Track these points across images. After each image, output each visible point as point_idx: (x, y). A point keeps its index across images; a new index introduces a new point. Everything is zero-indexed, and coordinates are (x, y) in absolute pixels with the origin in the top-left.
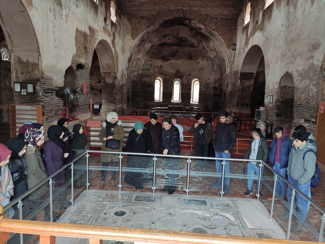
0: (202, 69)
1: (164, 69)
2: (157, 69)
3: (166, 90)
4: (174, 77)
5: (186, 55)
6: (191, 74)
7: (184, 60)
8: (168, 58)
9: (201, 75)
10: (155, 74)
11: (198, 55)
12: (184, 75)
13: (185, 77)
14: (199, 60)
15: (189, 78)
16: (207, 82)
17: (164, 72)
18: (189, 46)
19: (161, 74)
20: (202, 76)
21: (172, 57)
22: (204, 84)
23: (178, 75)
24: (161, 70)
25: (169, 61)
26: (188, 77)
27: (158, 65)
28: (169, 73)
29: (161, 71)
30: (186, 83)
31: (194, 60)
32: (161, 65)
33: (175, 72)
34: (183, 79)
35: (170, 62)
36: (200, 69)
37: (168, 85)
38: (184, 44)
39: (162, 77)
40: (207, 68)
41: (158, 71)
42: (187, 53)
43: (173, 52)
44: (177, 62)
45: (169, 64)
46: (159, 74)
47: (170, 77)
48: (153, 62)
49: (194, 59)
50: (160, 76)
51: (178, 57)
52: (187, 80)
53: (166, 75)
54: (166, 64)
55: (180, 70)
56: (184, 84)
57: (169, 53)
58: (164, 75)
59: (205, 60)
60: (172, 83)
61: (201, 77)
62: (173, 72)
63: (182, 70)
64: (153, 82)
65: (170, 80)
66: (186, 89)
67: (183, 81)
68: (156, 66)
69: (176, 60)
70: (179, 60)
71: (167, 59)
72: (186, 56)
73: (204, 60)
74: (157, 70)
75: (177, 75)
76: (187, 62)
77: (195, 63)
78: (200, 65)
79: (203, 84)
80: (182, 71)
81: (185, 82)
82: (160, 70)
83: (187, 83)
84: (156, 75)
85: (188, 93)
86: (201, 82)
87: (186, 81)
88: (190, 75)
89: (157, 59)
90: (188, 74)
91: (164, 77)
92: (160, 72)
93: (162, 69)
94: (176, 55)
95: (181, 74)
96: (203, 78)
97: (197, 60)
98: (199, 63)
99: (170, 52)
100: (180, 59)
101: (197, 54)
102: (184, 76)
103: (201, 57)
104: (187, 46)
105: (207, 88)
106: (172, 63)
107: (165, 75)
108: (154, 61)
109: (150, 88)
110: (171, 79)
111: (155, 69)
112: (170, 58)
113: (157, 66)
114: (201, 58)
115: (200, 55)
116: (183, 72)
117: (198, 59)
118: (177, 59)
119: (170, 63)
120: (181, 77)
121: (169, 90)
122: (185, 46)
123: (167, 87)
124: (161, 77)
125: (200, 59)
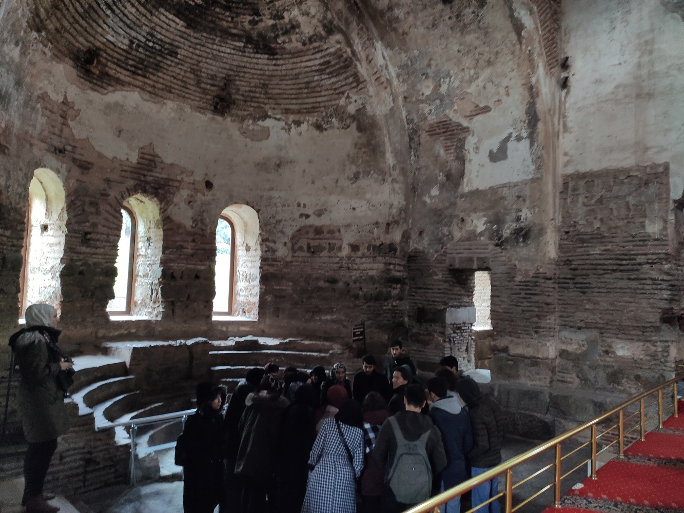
0: (279, 166)
1: (78, 131)
2: (44, 120)
3: (84, 249)
4: (131, 183)
5: (203, 85)
6: (216, 182)
7: (188, 109)
8: (112, 72)
9: (272, 189)
10: (32, 145)
11: (269, 98)
12: (176, 184)
13: (184, 193)
14: (268, 123)
15: (203, 198)
16: (314, 221)
17: (74, 147)
18: (249, 40)
19: (60, 151)
20: (275, 194)
21: (134, 73)
22: (290, 232)
23: (149, 179)
24: (61, 131)
25: (111, 89)
26: (199, 195)
27: (53, 96)
28: (100, 156)
29: (60, 136)
30: (188, 223)
31: (243, 119)
32: (65, 98)
33: (134, 158)
34: (175, 200)
35: (116, 96)
36: (263, 166)
37: (94, 225)
38: (225, 24)
39: (64, 171)
40: (310, 162)
41: (46, 133)
42: (213, 77)
43: (146, 47)
44: (149, 107)
45: (109, 109)
46: (49, 151)
47: (108, 181)
48: (33, 64)
49: (240, 113)
50: (53, 162)
51: (160, 86)
52: (192, 208)
53: (85, 167)
54: (90, 102)
55: (158, 151)
56: (179, 226)
57: (127, 42)
58: (74, 160)
59: (304, 127)
60: (116, 218)
61: (270, 198)
62: (124, 158)
63: (168, 156)
65: (105, 195)
66: (190, 251)
67: (172, 210)
68: (39, 97)
69: (147, 96)
70: (164, 104)
71: (107, 74)
72: (205, 92)
73: (298, 123)
74: (41, 120)
75: (142, 178)
76: (203, 120)
77: (244, 133)
78: (267, 148)
79: (282, 232)
80: (168, 160)
81: (184, 216)
82: (57, 131)
83: (195, 221)
84: (36, 151)
85: (199, 271)
86: (273, 221)
87: (190, 213)
88: (209, 185)
89: (58, 56)
90: (199, 177)
91: (76, 172)
92: (57, 143)
93: (69, 127)
94: (158, 67)
95: (164, 176)
96: (284, 205)
97: (255, 119)
98: (266, 134)
99: (132, 42)
100: (169, 95)
101: (266, 93)
102: (178, 188)
103: (287, 111)
104: (234, 35)
105: (314, 251)
106: (122, 106)
107: (80, 166)
108: (37, 57)
110: (113, 194)
111: (33, 109)
112: (123, 75)
113: (44, 97)
114: (282, 113)
115: (280, 101)
116: (172, 165)
117: (265, 117)
118: (155, 93)
119: (117, 104)
120: (160, 191)
121: (98, 251)
122: (226, 34)
123: (86, 233)
124: (58, 172)
125: (278, 116)
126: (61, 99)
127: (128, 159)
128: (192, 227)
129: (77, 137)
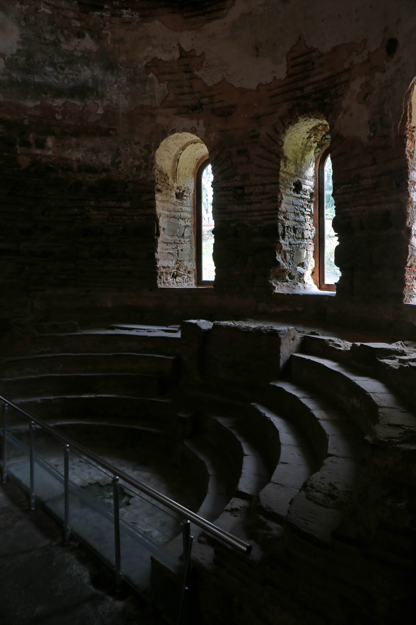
1: (209, 78)
2: (164, 86)
4: (284, 108)
10: (153, 116)
12: (344, 76)
15: (383, 77)
17: (211, 97)
19: (194, 109)
23: (308, 90)
24: (191, 87)
26: (377, 75)
27: (165, 57)
28: (243, 91)
29: (191, 93)
30: (364, 134)
32: (181, 50)
33: (282, 72)
37: (245, 177)
39: (201, 128)
41: (170, 97)
45: (236, 29)
46: (179, 113)
47: (257, 118)
48: (118, 41)
50: (187, 122)
52: (368, 105)
53: (226, 112)
54: (212, 35)
55: (312, 42)
58: (214, 111)
62: (269, 79)
64: (139, 168)
65: (255, 137)
66: (369, 182)
68: (147, 67)
74: (160, 88)
75: (299, 94)
80: (329, 47)
82: (185, 90)
83: (371, 126)
84: (160, 120)
87: (366, 115)
88: (391, 47)
90: (376, 44)
91: (218, 124)
93: (196, 78)
95: (326, 73)
106: (250, 14)
107: (222, 115)
109: (112, 204)
110: (264, 131)
111: (145, 81)
113: (154, 64)
116: (335, 50)
120: (325, 101)
123: (238, 189)
126: (176, 55)
127: (275, 78)
128: (370, 138)
129: (210, 84)
